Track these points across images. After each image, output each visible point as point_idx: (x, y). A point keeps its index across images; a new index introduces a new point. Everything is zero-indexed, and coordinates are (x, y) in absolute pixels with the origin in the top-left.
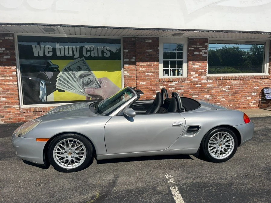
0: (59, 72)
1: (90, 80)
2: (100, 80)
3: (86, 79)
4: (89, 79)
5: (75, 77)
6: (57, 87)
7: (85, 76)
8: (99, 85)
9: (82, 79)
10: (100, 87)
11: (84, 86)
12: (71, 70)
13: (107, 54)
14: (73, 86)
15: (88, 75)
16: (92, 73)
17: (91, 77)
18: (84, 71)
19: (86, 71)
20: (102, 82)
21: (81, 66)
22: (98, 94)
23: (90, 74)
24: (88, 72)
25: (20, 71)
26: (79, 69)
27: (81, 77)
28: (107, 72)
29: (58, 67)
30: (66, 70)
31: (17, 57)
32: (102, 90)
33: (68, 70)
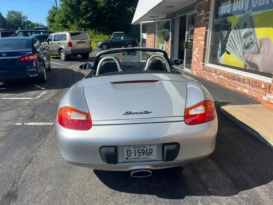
0: (231, 30)
1: (251, 42)
3: (248, 40)
4: (251, 39)
5: (240, 37)
6: (226, 49)
7: (248, 36)
8: (258, 48)
9: (245, 39)
10: (259, 52)
11: (245, 49)
12: (239, 28)
14: (237, 48)
15: (251, 33)
16: (254, 31)
17: (252, 37)
18: (248, 28)
19: (250, 28)
20: (262, 44)
21: (247, 21)
22: (256, 63)
23: (252, 33)
24: (251, 29)
25: (211, 31)
26: (245, 26)
27: (245, 36)
29: (231, 25)
30: (235, 29)
32: (261, 57)
33: (237, 28)
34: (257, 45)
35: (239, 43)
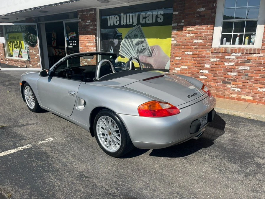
0: (122, 39)
1: (144, 48)
2: (152, 47)
3: (140, 47)
4: (143, 46)
5: (132, 44)
6: (120, 53)
7: (140, 44)
8: (150, 53)
9: (137, 47)
10: (152, 55)
11: (139, 53)
12: (130, 38)
13: (160, 20)
14: (131, 53)
15: (142, 42)
16: (145, 41)
17: (144, 44)
18: (140, 38)
19: (141, 38)
20: (154, 50)
21: (138, 33)
22: (149, 63)
23: (144, 42)
24: (142, 39)
26: (136, 37)
27: (137, 44)
28: (159, 39)
29: (122, 35)
30: (126, 38)
31: (98, 28)
32: (153, 59)
33: (128, 38)
34: (149, 50)
35: (132, 49)
